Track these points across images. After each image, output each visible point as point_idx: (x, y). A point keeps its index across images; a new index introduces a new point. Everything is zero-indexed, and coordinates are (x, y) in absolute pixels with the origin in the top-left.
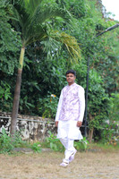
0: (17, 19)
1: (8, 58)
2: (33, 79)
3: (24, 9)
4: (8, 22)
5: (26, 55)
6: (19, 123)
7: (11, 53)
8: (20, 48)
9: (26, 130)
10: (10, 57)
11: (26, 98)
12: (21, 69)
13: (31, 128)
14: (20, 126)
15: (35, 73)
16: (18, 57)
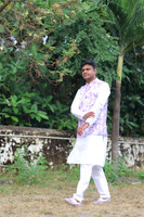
0: (113, 21)
1: (104, 69)
2: (135, 93)
3: (120, 9)
4: (103, 26)
5: (125, 64)
6: (121, 147)
7: (108, 64)
8: (118, 56)
9: (130, 155)
10: (107, 68)
11: (127, 116)
12: (119, 82)
13: (136, 153)
14: (122, 151)
15: (137, 85)
16: (116, 68)
